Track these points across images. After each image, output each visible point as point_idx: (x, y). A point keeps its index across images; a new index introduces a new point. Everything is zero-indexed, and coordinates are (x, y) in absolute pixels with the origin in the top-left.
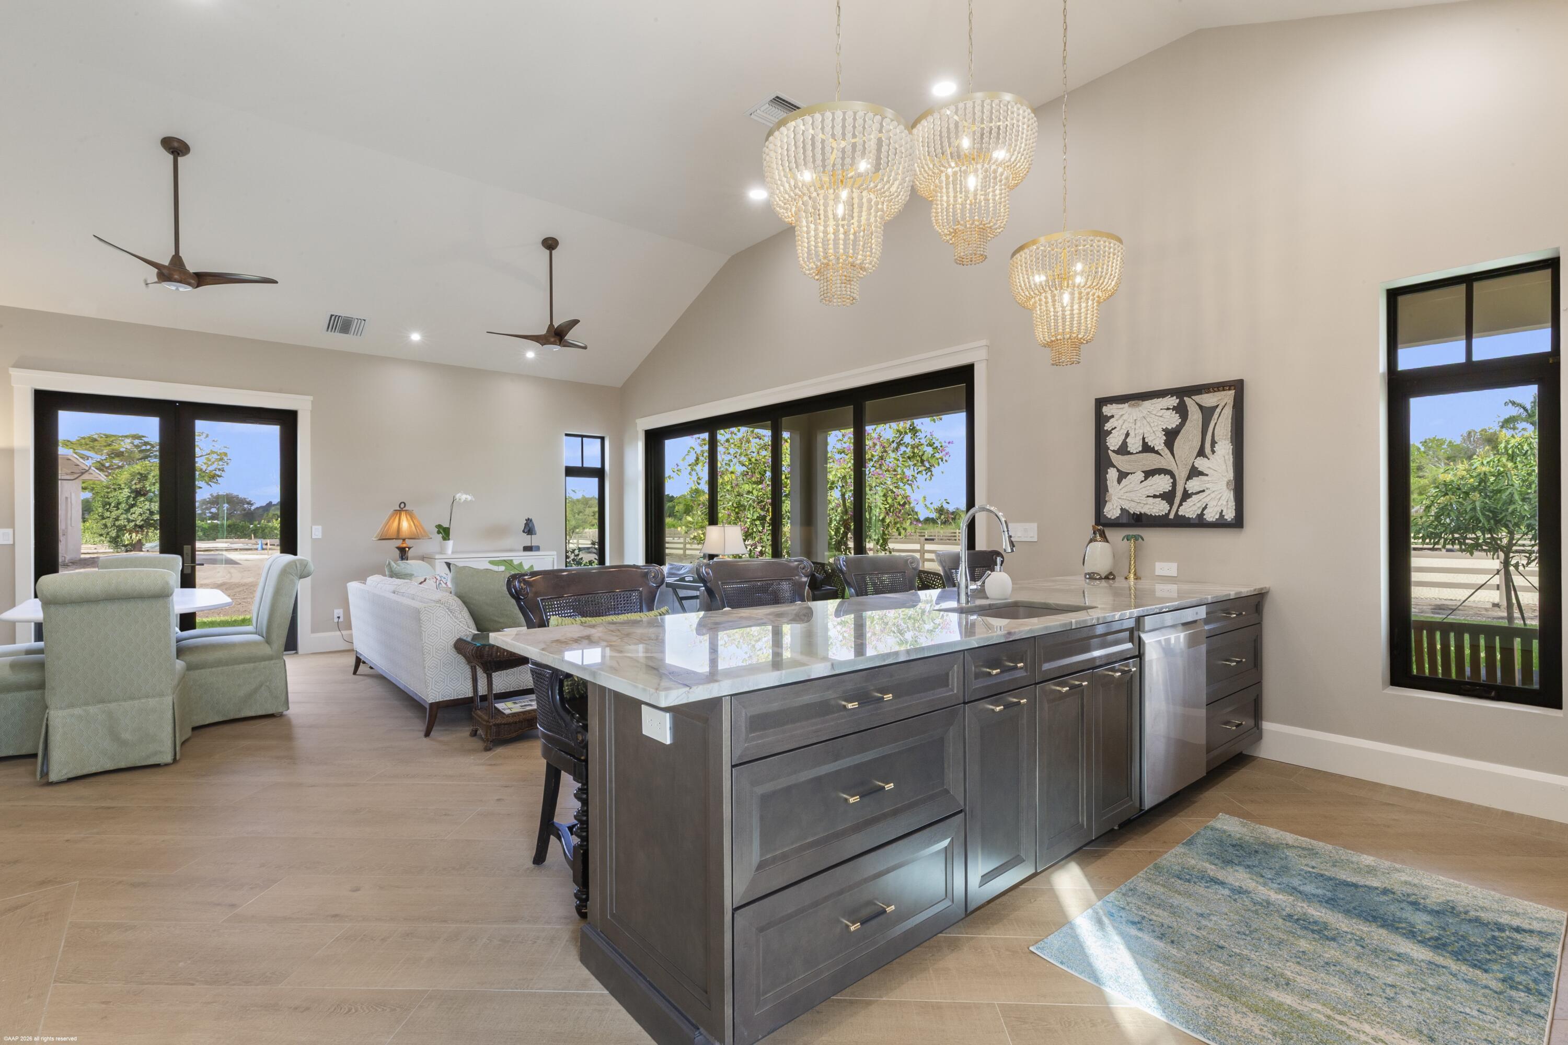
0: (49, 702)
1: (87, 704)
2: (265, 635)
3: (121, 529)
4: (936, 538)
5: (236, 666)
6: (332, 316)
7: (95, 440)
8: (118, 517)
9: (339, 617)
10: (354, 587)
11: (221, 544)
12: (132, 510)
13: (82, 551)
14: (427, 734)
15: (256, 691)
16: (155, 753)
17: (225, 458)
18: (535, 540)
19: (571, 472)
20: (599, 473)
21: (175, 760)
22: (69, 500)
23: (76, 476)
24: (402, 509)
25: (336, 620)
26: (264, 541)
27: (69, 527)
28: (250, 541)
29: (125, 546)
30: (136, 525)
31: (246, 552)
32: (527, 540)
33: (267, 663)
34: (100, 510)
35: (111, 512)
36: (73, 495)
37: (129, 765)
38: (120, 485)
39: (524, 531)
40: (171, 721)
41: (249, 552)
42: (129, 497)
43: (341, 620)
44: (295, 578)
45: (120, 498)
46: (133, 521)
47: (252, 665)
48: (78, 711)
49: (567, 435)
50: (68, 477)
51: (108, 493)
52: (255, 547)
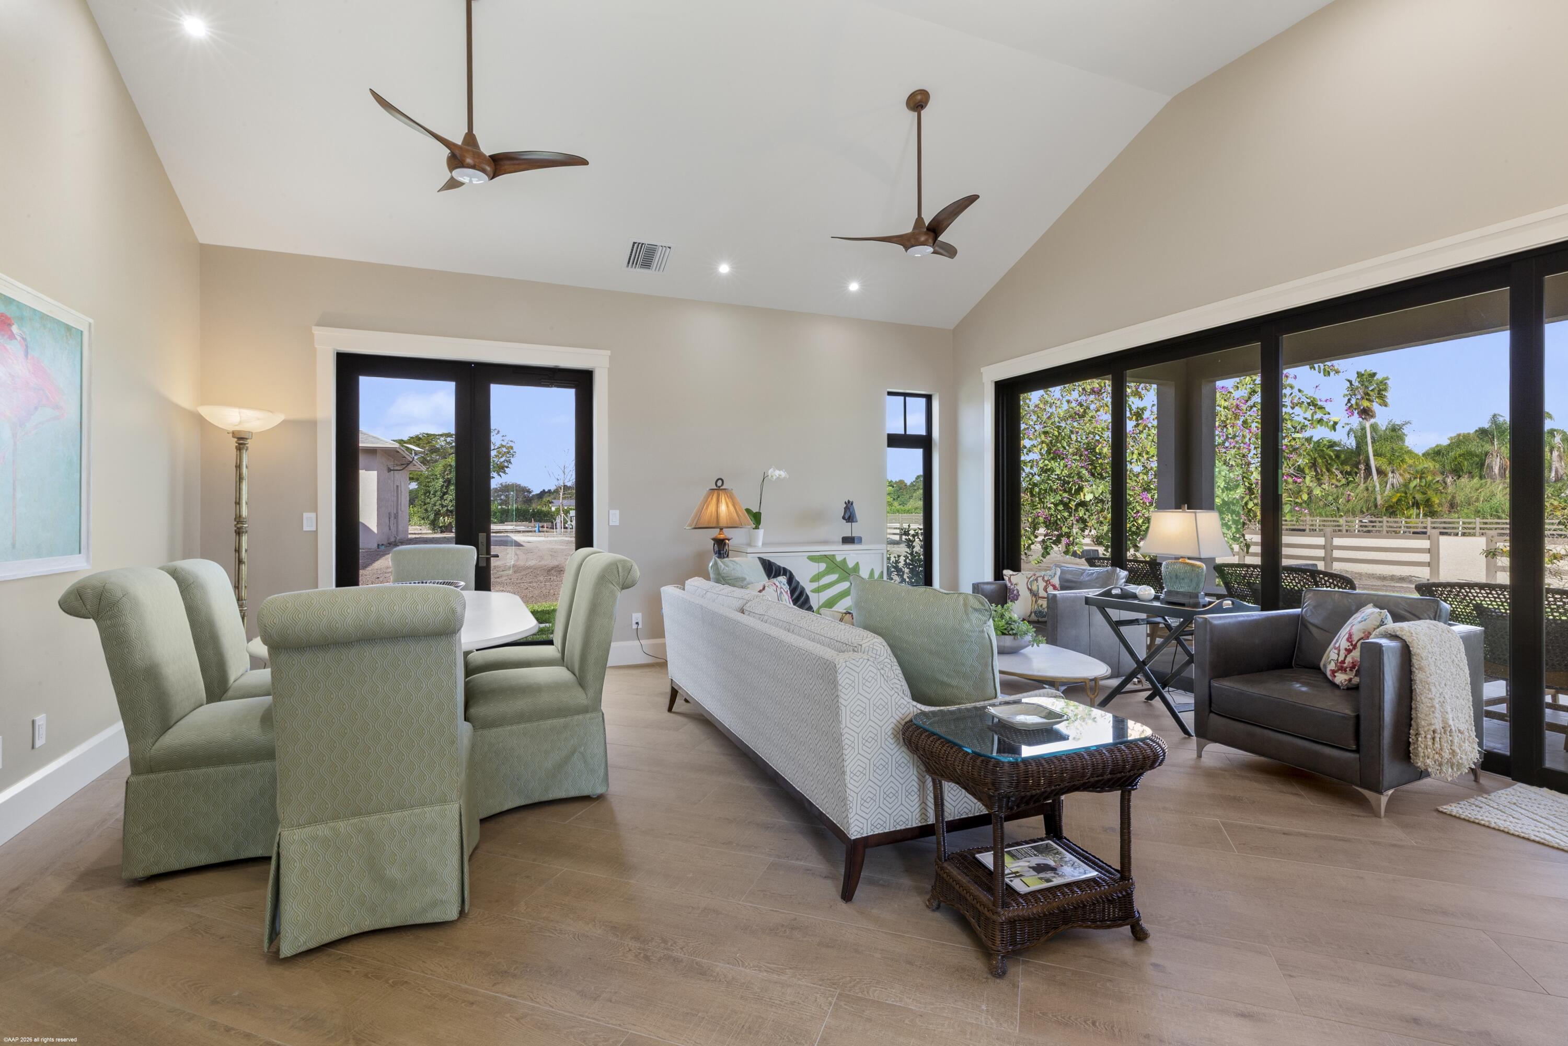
0: (281, 816)
1: (335, 817)
2: (577, 669)
3: (438, 514)
4: (1308, 528)
5: (541, 722)
6: (634, 243)
7: (420, 439)
8: (436, 503)
9: (637, 623)
10: (669, 592)
11: (508, 527)
12: (445, 497)
13: (409, 532)
14: (847, 895)
15: (567, 759)
16: (434, 904)
17: (511, 451)
18: (856, 530)
19: (895, 441)
20: (924, 443)
21: (462, 912)
22: (399, 489)
23: (404, 466)
24: (719, 487)
25: (635, 626)
26: (541, 524)
27: (400, 512)
28: (530, 524)
29: (441, 527)
30: (447, 510)
31: (527, 534)
32: (846, 529)
33: (581, 717)
34: (423, 497)
35: (431, 499)
36: (402, 484)
37: (397, 923)
38: (436, 475)
39: (844, 518)
40: (457, 848)
41: (530, 534)
42: (442, 486)
43: (640, 626)
44: (617, 589)
45: (436, 486)
46: (446, 506)
47: (562, 720)
48: (322, 830)
49: (890, 394)
50: (398, 468)
51: (428, 482)
52: (533, 529)
